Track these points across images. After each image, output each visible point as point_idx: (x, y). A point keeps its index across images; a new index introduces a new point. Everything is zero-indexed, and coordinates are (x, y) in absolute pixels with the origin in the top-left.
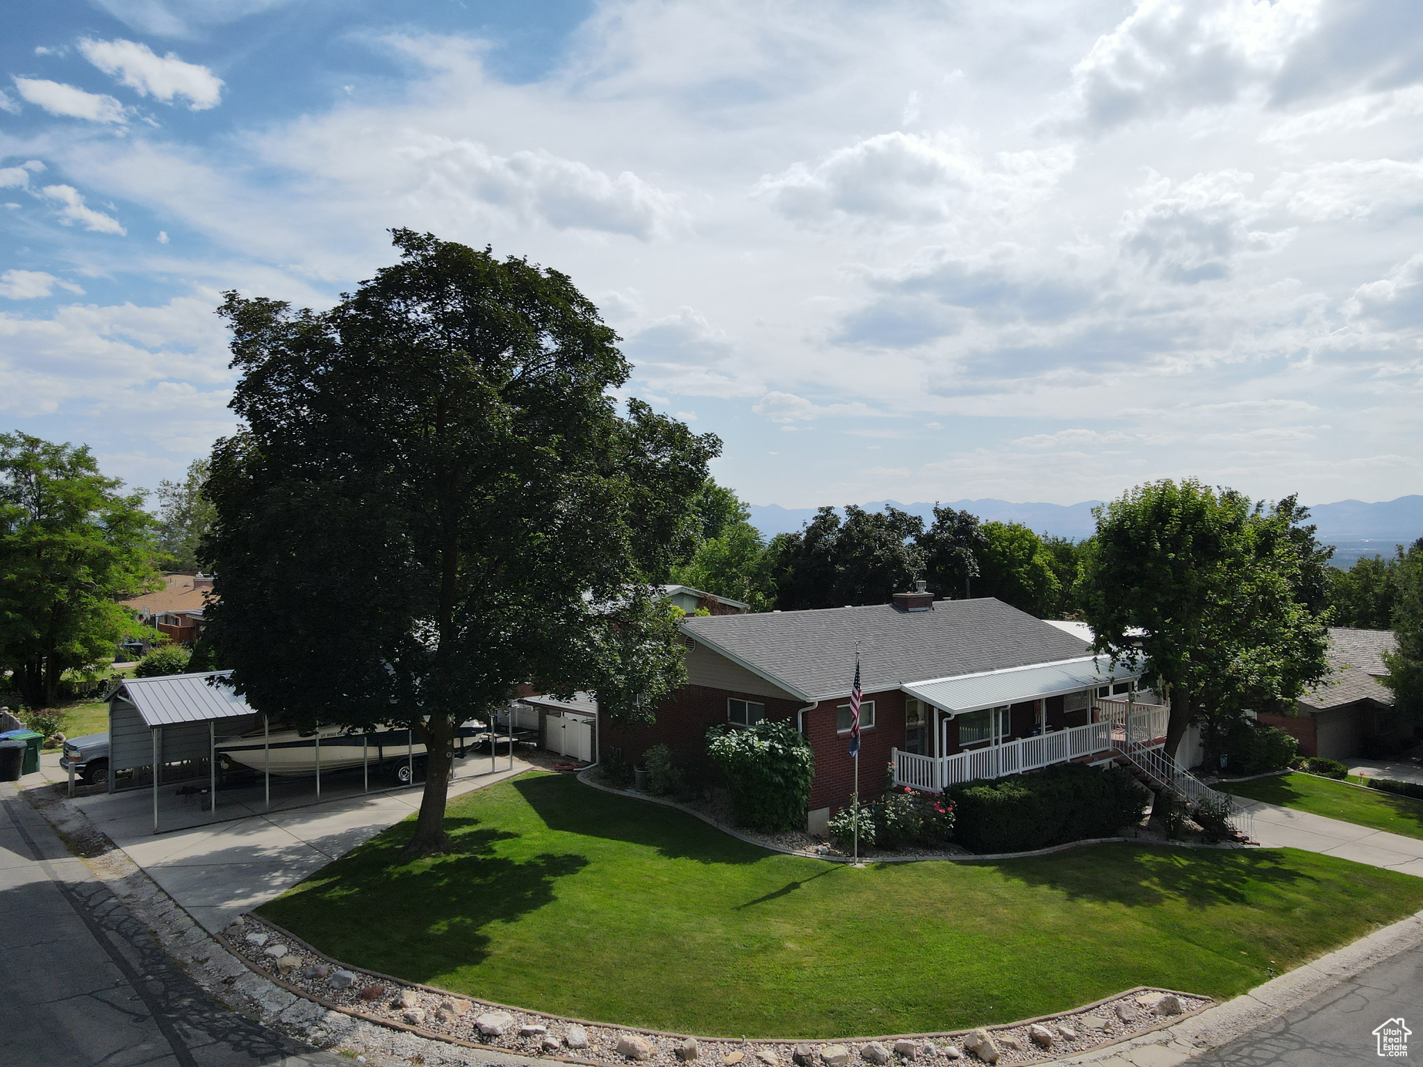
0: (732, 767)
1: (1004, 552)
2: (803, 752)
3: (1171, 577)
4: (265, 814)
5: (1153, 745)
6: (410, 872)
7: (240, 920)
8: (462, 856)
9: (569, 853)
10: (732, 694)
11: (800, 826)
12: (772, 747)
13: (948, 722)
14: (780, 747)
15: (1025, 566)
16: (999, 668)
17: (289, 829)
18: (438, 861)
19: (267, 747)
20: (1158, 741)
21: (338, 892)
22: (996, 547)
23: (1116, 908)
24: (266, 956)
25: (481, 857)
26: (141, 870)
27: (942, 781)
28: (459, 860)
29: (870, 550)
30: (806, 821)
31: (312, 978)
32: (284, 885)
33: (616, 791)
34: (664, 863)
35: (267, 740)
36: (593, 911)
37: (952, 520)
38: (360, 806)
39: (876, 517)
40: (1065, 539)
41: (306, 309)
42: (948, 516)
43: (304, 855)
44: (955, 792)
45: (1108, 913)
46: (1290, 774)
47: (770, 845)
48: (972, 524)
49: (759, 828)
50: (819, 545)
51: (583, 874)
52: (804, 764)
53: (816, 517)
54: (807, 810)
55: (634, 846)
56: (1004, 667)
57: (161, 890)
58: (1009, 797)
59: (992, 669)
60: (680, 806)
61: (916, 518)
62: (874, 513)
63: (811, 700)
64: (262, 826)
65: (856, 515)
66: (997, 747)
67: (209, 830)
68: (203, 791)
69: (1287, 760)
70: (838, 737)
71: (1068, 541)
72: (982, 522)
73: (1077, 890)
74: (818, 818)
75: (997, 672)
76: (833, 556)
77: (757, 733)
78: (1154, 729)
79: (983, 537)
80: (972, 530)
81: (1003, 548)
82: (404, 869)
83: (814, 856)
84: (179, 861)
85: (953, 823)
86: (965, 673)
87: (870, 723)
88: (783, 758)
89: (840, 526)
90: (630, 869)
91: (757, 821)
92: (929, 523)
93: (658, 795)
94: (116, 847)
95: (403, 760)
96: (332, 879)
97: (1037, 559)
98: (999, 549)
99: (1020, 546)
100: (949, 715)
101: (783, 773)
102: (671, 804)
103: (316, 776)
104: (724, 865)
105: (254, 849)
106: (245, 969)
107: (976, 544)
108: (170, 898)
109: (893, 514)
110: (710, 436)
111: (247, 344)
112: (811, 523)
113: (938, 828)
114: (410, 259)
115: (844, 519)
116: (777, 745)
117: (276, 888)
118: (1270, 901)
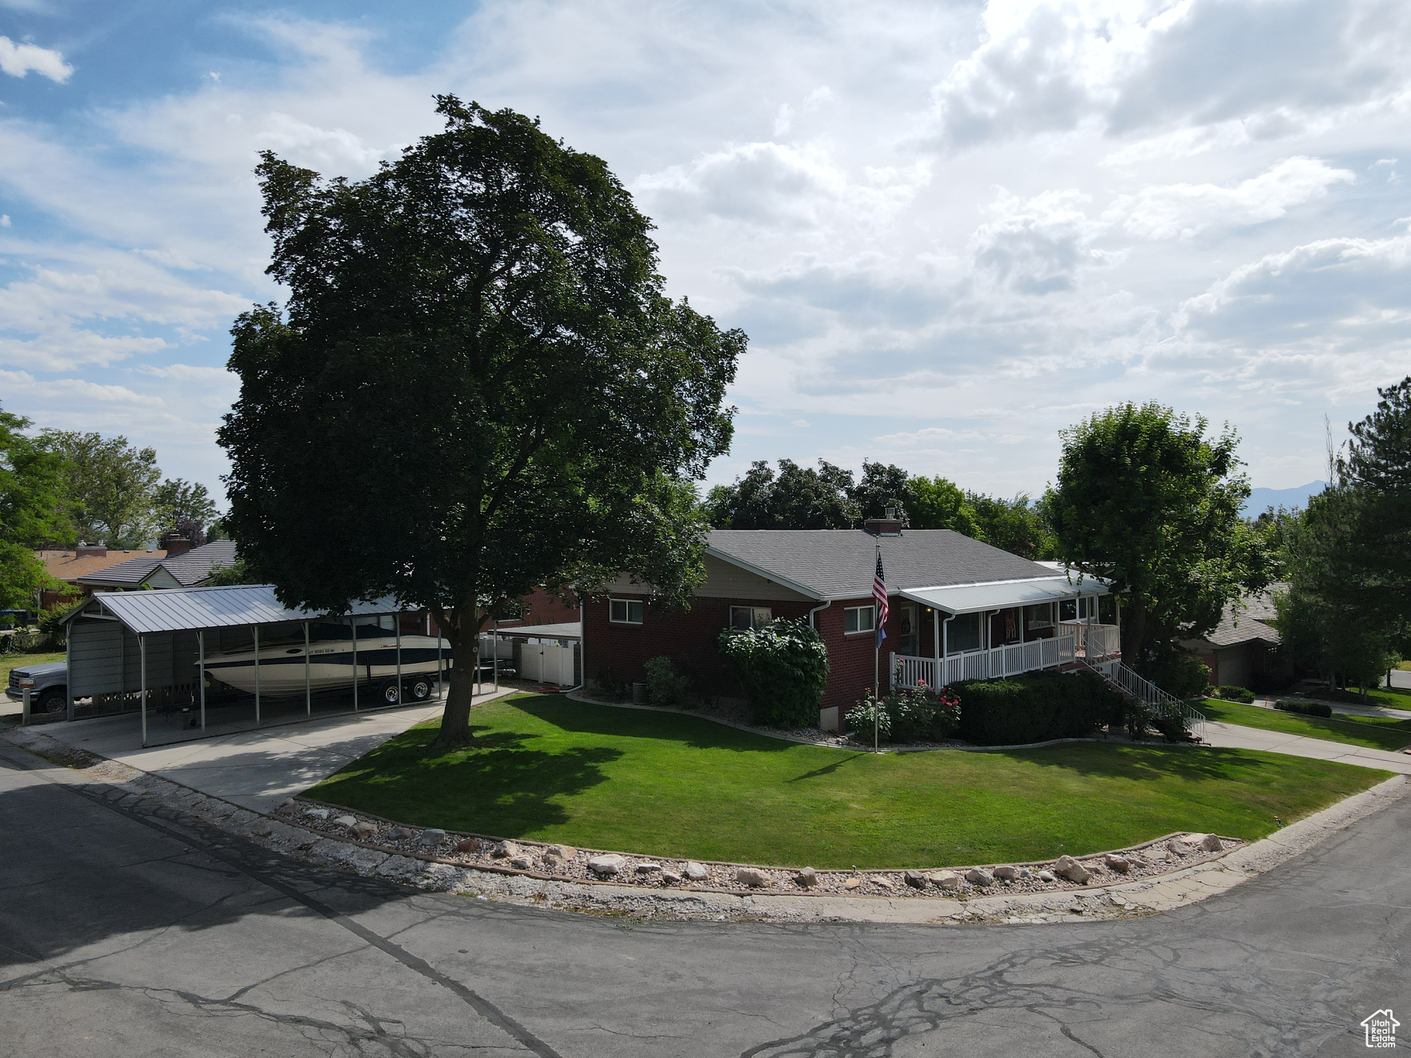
0: (753, 663)
1: (933, 504)
2: (819, 646)
3: (1141, 490)
4: (258, 730)
5: (1107, 660)
6: (447, 763)
7: (291, 801)
8: (494, 750)
9: (599, 746)
10: (735, 601)
11: (814, 724)
12: (791, 642)
13: (948, 622)
14: (799, 642)
15: (952, 518)
16: (978, 582)
17: (291, 739)
18: (471, 754)
19: (257, 663)
20: (1112, 657)
21: (379, 779)
22: (925, 499)
23: (1122, 781)
24: (336, 826)
25: (514, 750)
26: (148, 773)
27: (943, 678)
28: (491, 753)
29: (807, 499)
30: (819, 719)
31: (397, 838)
32: (315, 778)
33: (614, 705)
34: (697, 753)
35: (256, 655)
36: (651, 786)
37: (880, 474)
38: (358, 721)
39: (807, 472)
40: (984, 495)
41: (341, 177)
42: (877, 470)
43: (322, 756)
44: (957, 689)
45: (1119, 784)
46: (1205, 699)
47: (790, 737)
48: (902, 477)
49: (776, 724)
50: (756, 496)
51: (621, 761)
52: (821, 661)
53: (750, 472)
54: (820, 707)
55: (659, 741)
56: (982, 581)
57: (181, 786)
58: (1010, 690)
59: (973, 582)
60: (685, 712)
61: (847, 472)
62: (805, 469)
63: (826, 598)
64: (259, 738)
65: (789, 468)
66: (986, 652)
67: (206, 743)
68: (185, 710)
69: (1202, 687)
70: (846, 637)
71: (987, 497)
72: (910, 477)
73: (1085, 769)
74: (829, 715)
75: (977, 584)
76: (769, 508)
77: (774, 630)
78: (1108, 647)
79: (911, 491)
80: (902, 483)
81: (931, 500)
82: (439, 760)
83: (836, 746)
84: (187, 765)
85: (959, 716)
86: (951, 584)
87: (871, 628)
88: (803, 652)
89: (774, 480)
90: (667, 757)
91: (775, 717)
92: (858, 479)
93: (661, 705)
94: (105, 759)
95: (390, 681)
96: (366, 771)
97: (962, 511)
98: (928, 501)
99: (947, 498)
100: (950, 615)
101: (803, 667)
102: (677, 711)
103: (306, 695)
104: (756, 752)
105: (264, 754)
106: (318, 837)
107: (904, 496)
108: (197, 792)
109: (826, 468)
110: (737, 331)
111: (281, 210)
112: (744, 477)
113: (946, 720)
114: (453, 129)
115: (778, 474)
116: (796, 640)
117: (307, 781)
118: (1249, 778)
